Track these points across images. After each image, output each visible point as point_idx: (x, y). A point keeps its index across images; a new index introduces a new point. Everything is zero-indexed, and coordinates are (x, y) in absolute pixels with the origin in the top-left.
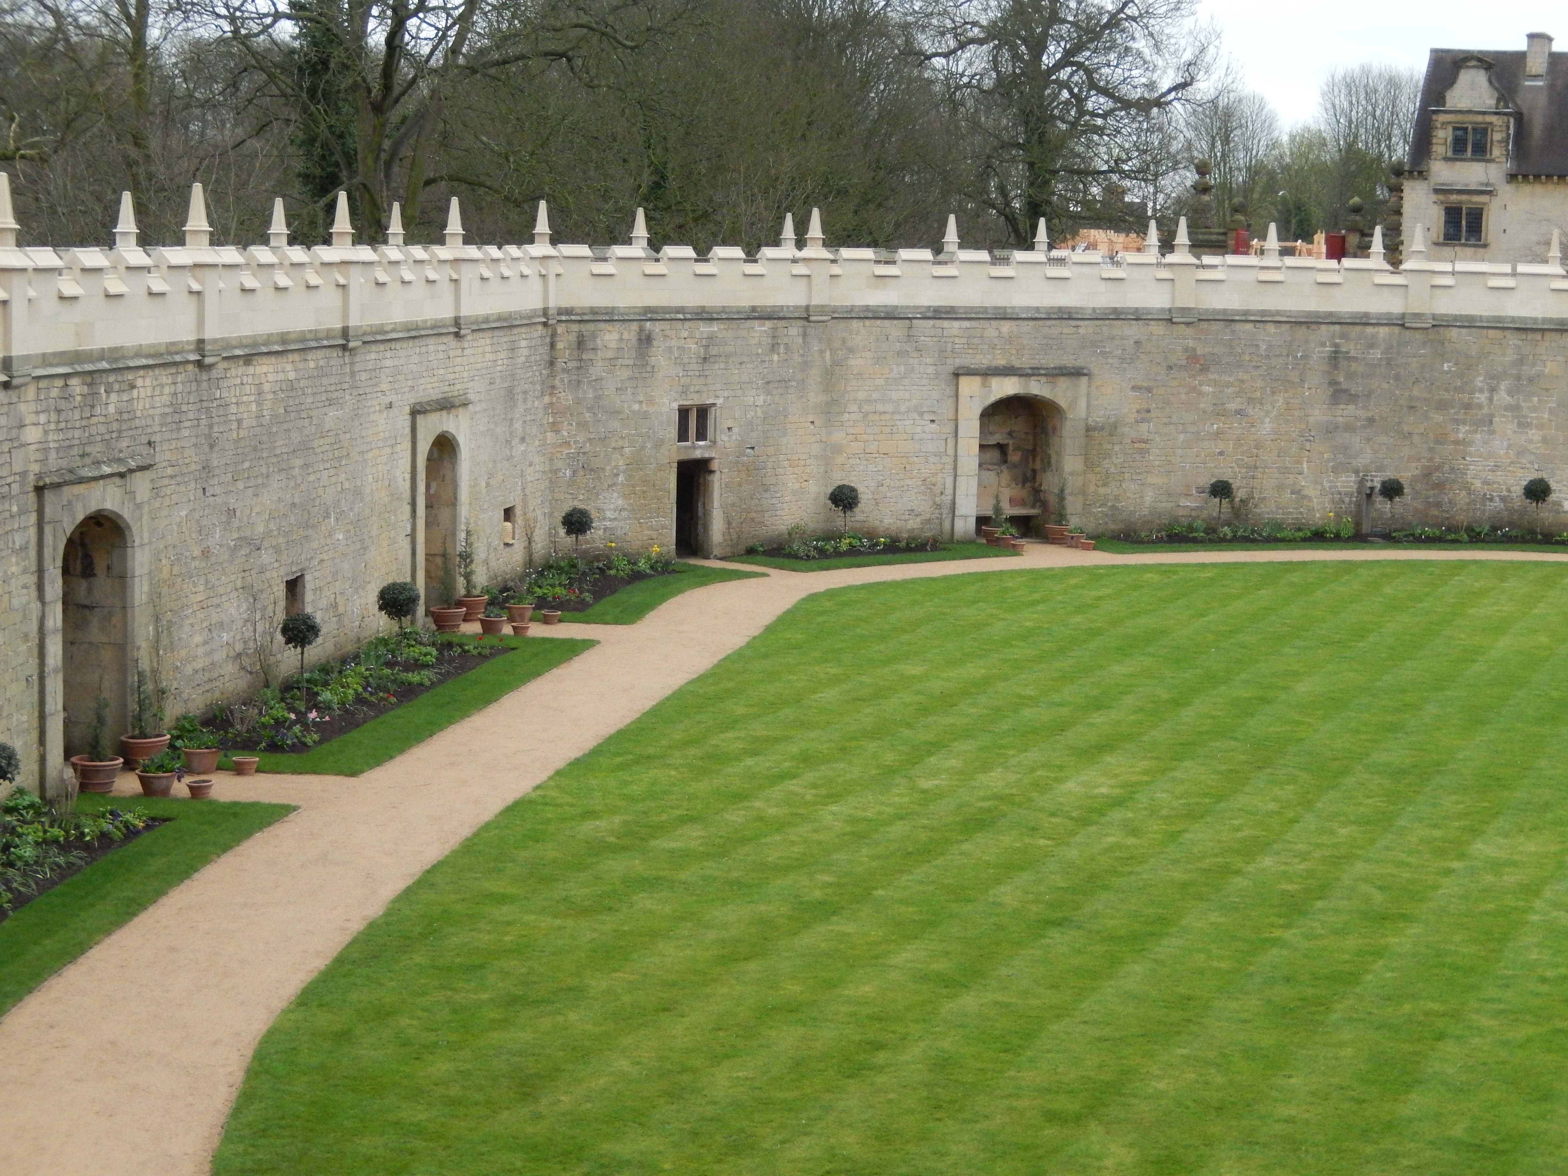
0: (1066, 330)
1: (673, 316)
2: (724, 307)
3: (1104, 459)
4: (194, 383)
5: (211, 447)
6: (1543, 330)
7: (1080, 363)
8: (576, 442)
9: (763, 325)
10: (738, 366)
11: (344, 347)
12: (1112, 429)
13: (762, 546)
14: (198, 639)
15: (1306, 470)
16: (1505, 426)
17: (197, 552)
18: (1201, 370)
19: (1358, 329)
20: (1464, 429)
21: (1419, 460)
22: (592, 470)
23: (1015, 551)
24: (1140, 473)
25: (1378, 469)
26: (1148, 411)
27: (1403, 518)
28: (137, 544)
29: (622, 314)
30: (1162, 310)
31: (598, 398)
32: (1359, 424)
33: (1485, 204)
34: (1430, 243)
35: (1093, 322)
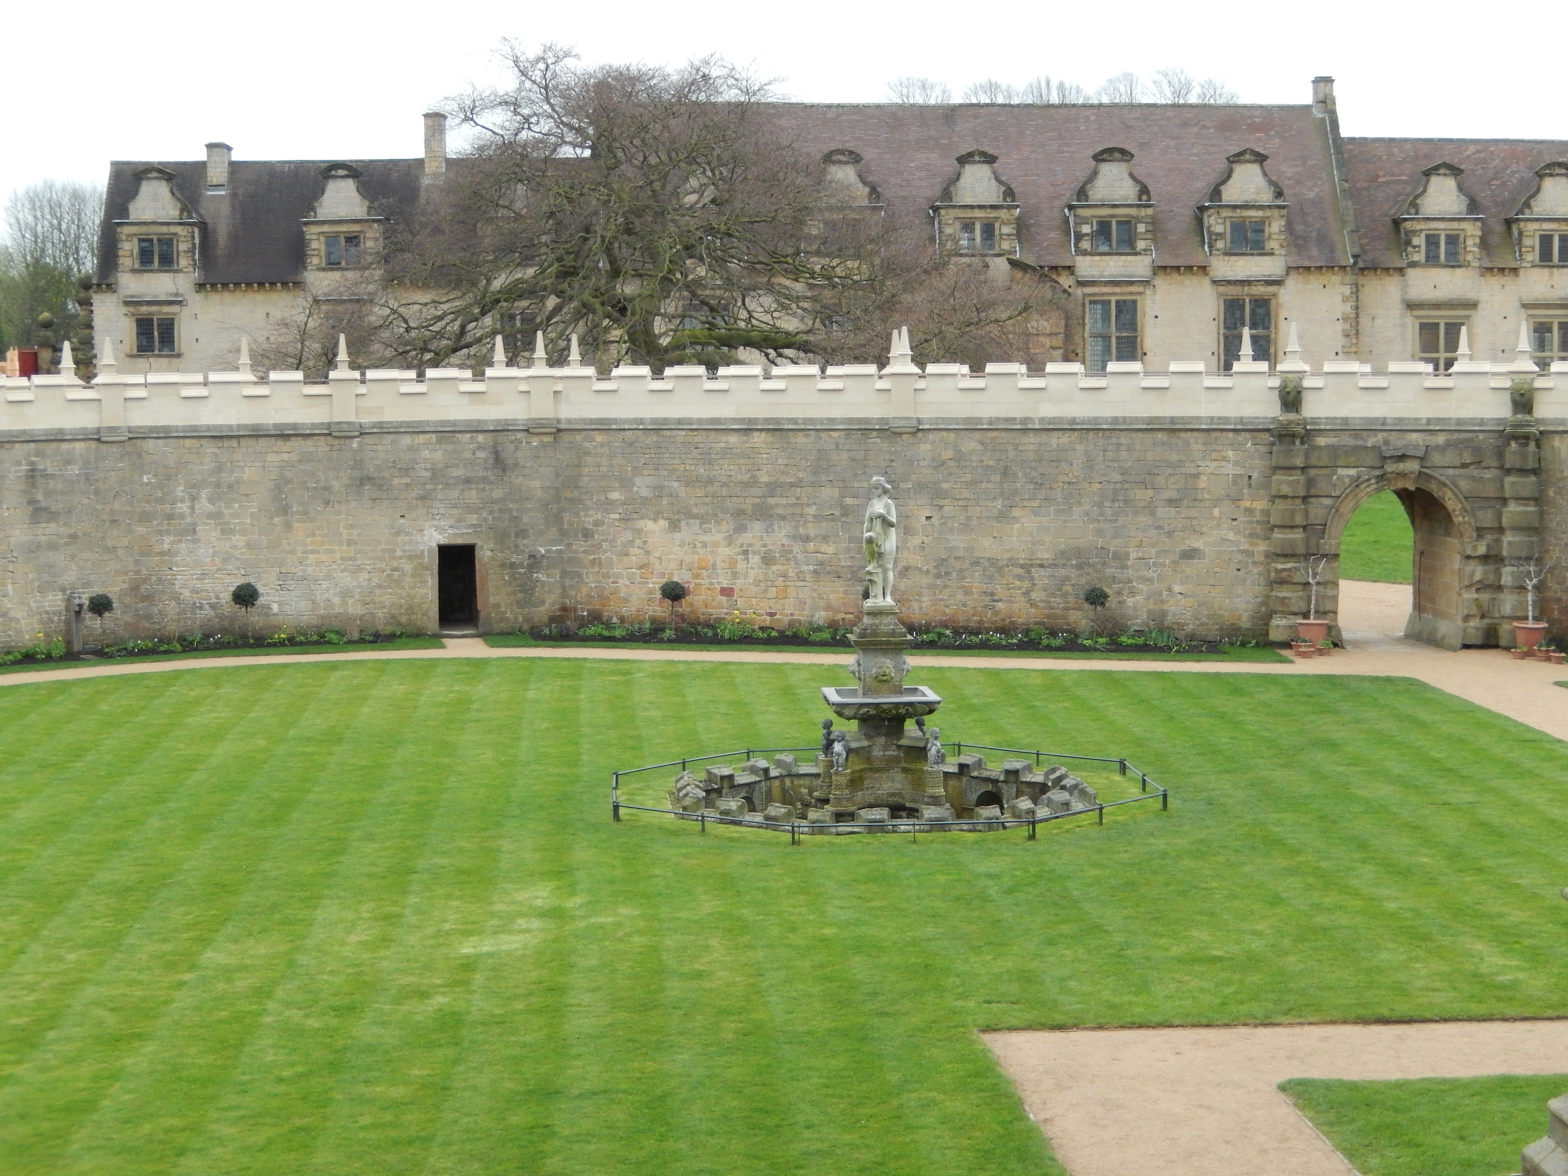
6: (238, 437)
15: (10, 592)
16: (209, 533)
19: (55, 444)
20: (168, 539)
21: (126, 573)
25: (87, 585)
27: (114, 633)
32: (62, 541)
33: (175, 314)
34: (123, 355)
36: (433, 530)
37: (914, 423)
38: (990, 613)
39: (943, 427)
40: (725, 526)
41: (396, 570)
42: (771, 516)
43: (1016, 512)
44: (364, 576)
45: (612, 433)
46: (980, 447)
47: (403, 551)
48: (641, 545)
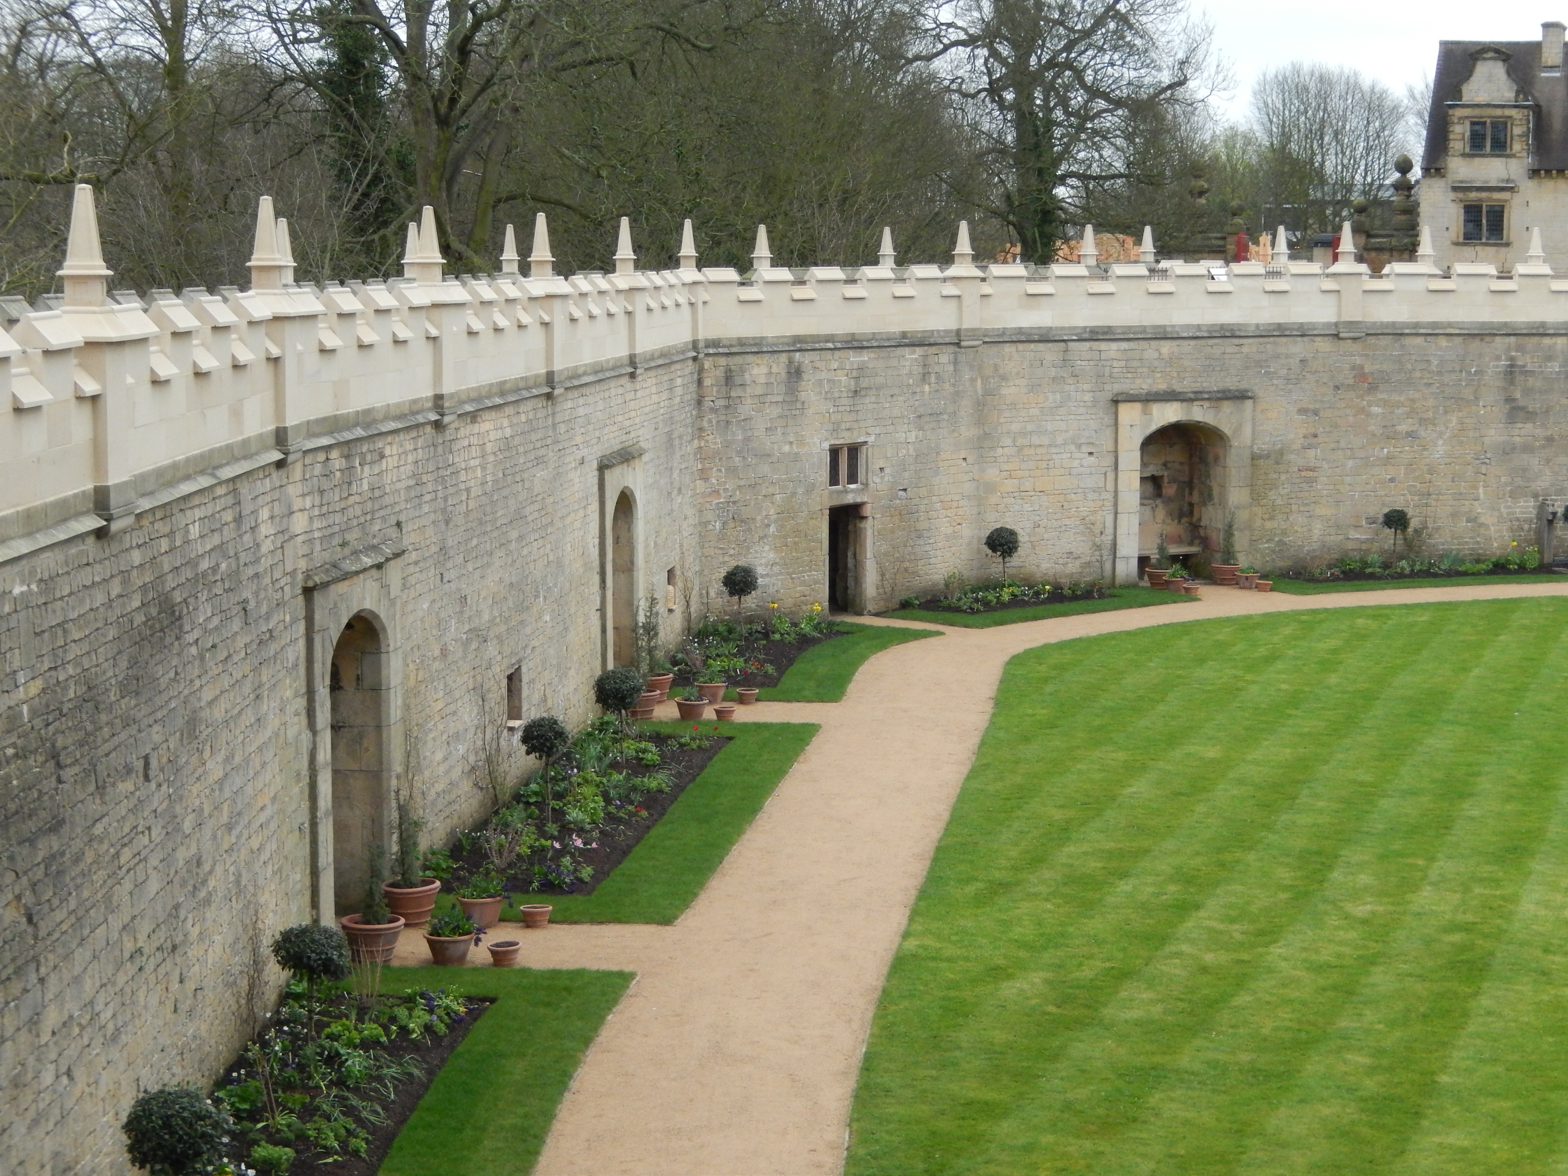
0: (1229, 350)
1: (822, 345)
2: (874, 333)
3: (1271, 489)
4: (432, 448)
5: (447, 523)
7: (1244, 385)
8: (726, 490)
9: (914, 352)
10: (889, 399)
11: (549, 396)
12: (1278, 456)
13: (916, 598)
14: (439, 756)
15: (1482, 496)
17: (437, 652)
18: (1369, 389)
19: (1535, 340)
22: (742, 521)
23: (1190, 596)
24: (1307, 504)
25: (1561, 492)
26: (1315, 436)
28: (391, 648)
29: (771, 346)
30: (1328, 325)
31: (747, 440)
32: (1537, 444)
33: (1506, 201)
34: (1449, 242)
35: (1257, 340)
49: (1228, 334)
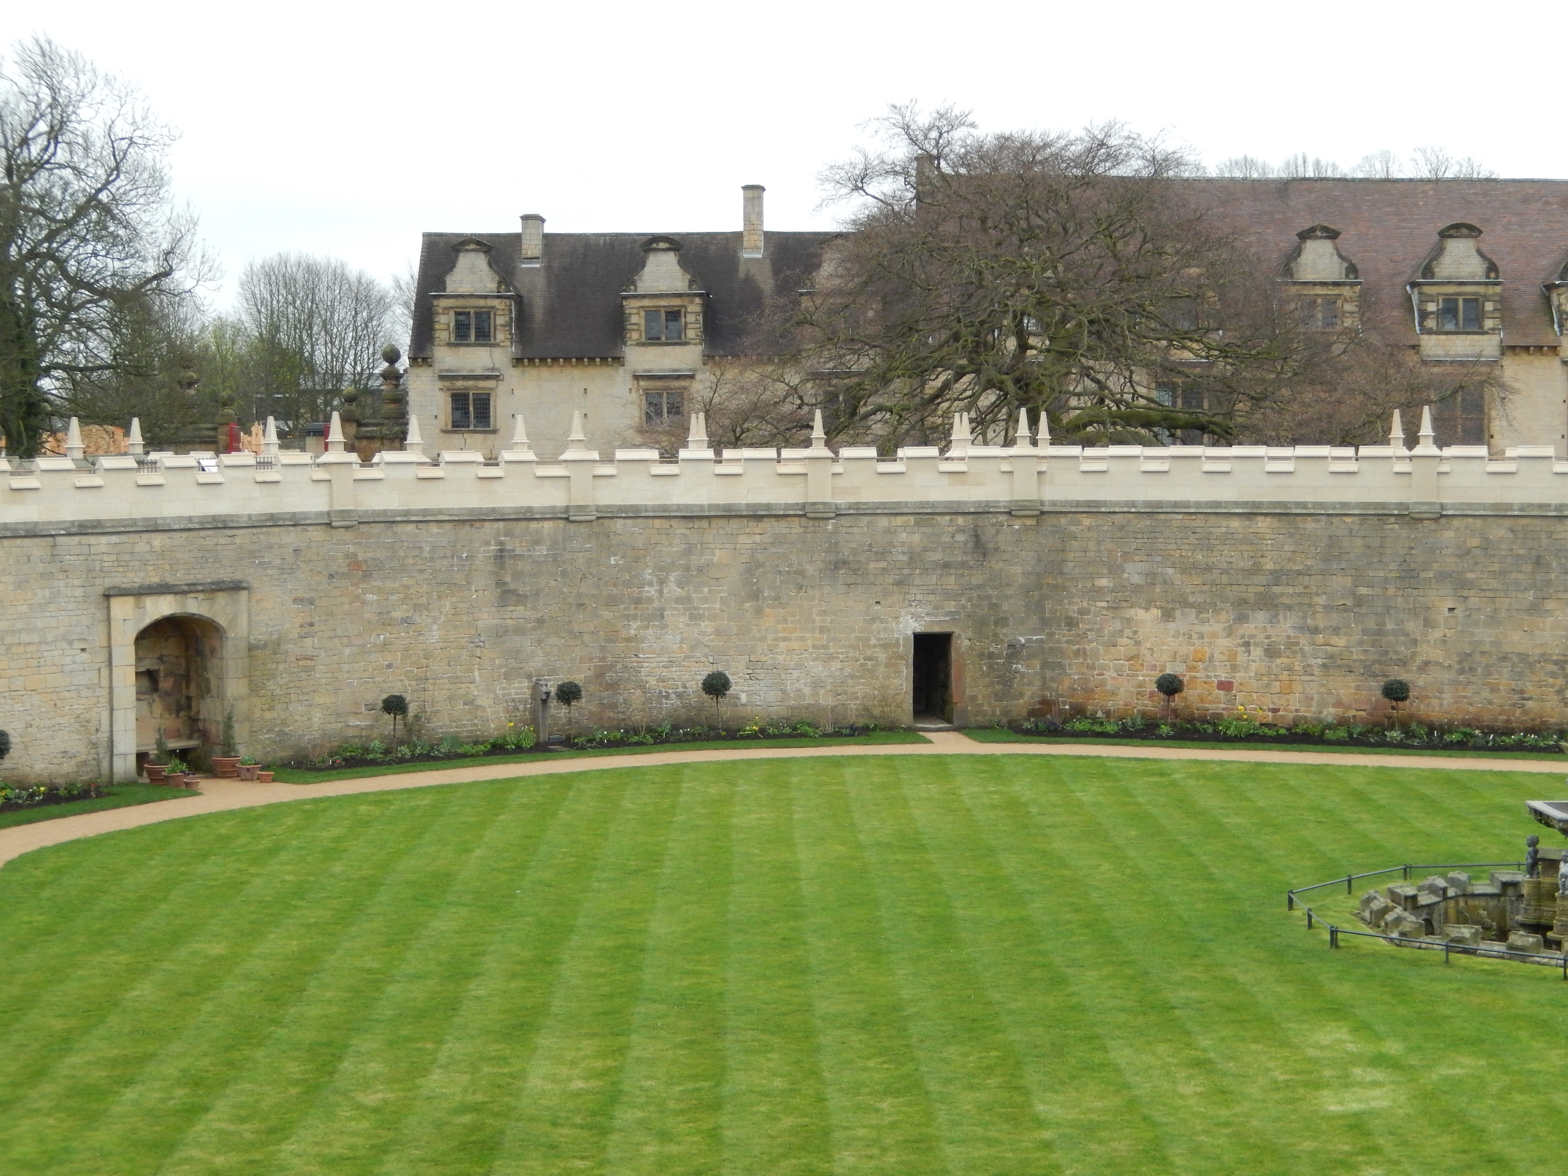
0: (222, 541)
3: (269, 680)
6: (709, 517)
7: (238, 576)
12: (275, 646)
15: (478, 679)
16: (677, 619)
18: (364, 577)
19: (523, 524)
20: (635, 625)
21: (591, 660)
23: (190, 791)
24: (306, 693)
25: (553, 672)
26: (312, 625)
27: (578, 723)
30: (320, 514)
32: (529, 626)
33: (492, 389)
34: (438, 430)
35: (250, 530)
36: (909, 617)
37: (1437, 509)
38: (1518, 712)
39: (1470, 513)
40: (1224, 616)
41: (870, 659)
42: (1276, 606)
43: (1550, 605)
44: (836, 665)
45: (1101, 516)
46: (1511, 535)
47: (878, 639)
48: (1131, 635)
49: (220, 525)
